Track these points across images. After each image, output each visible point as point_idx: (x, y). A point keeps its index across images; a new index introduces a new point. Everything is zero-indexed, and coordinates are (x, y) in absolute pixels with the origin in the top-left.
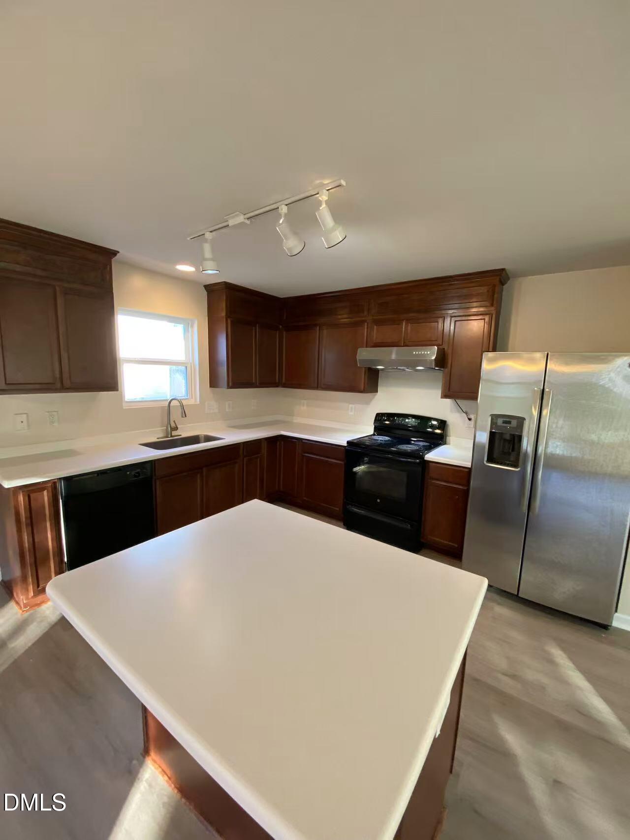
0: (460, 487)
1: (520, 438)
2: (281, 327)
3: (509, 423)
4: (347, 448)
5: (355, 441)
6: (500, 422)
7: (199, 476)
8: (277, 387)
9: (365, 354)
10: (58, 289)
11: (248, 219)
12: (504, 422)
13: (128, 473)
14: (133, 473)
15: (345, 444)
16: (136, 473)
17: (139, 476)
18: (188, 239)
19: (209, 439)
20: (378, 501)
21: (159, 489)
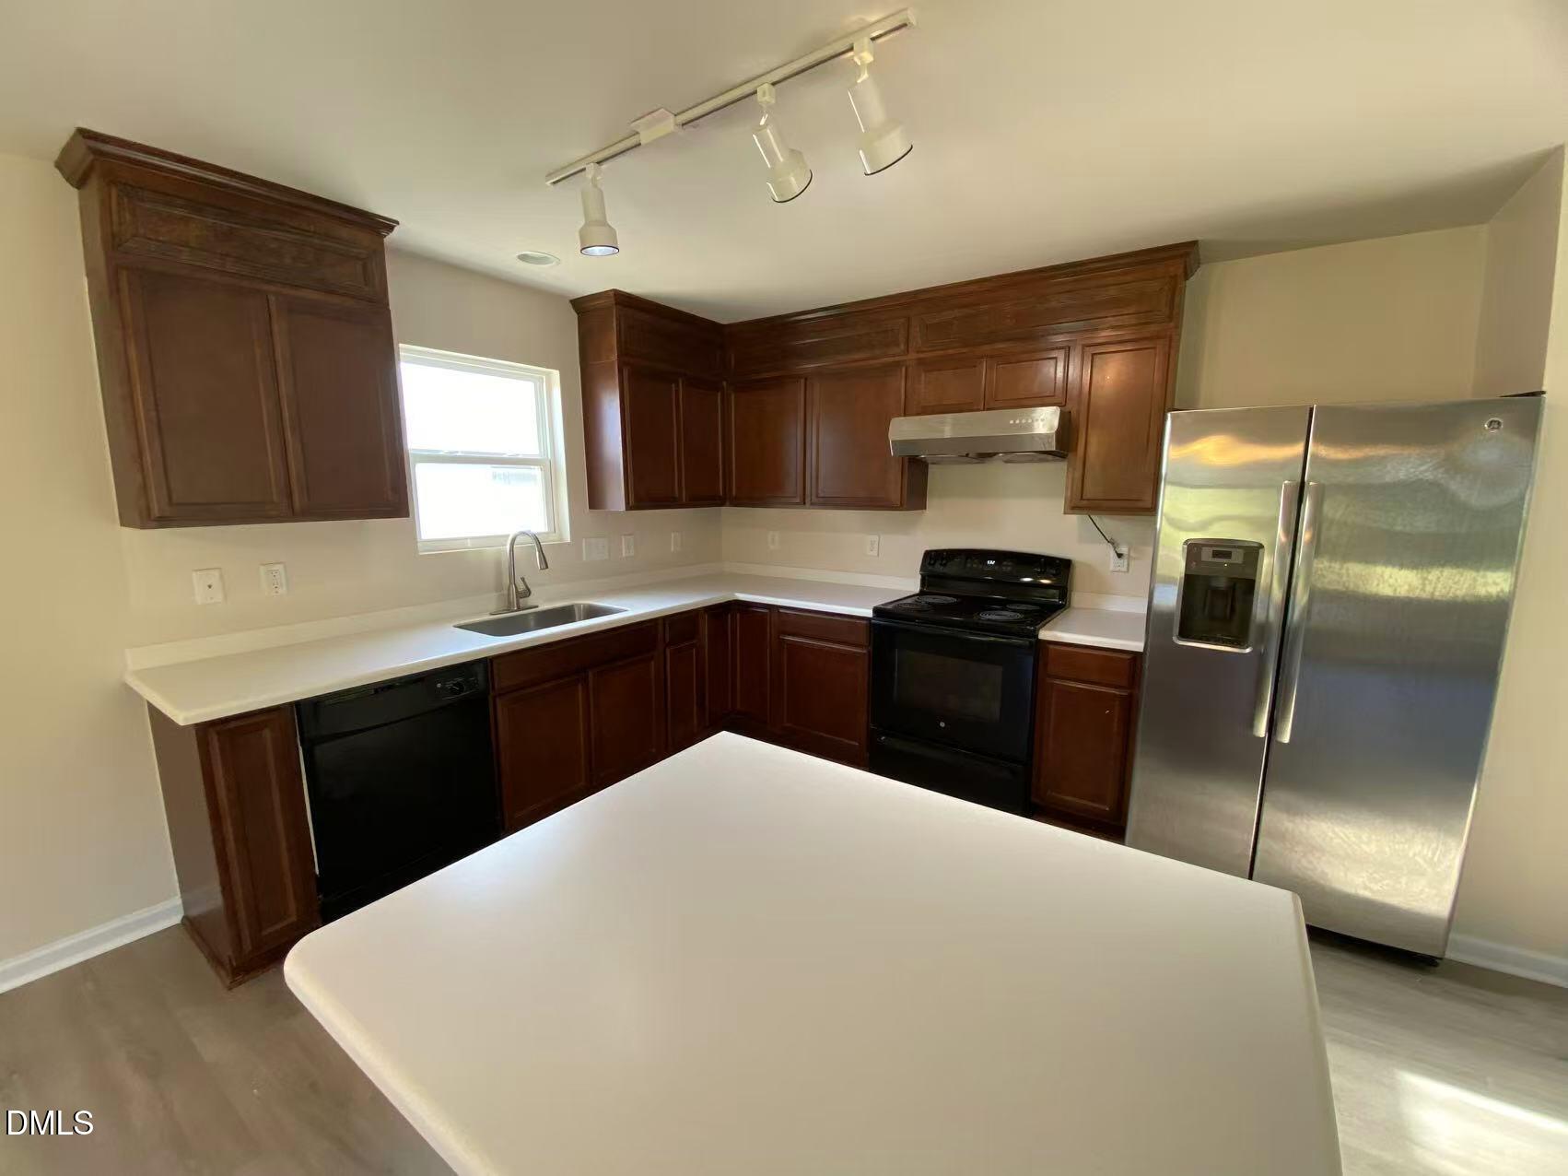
0: (1112, 691)
1: (1250, 585)
2: (725, 383)
3: (1228, 555)
4: (873, 621)
5: (890, 607)
6: (1206, 555)
7: (580, 687)
8: (722, 505)
9: (903, 429)
10: (272, 298)
11: (683, 125)
12: (1216, 554)
13: (439, 685)
14: (449, 685)
15: (869, 613)
16: (455, 685)
17: (461, 690)
18: (548, 183)
19: (593, 612)
20: (942, 725)
21: (501, 713)
